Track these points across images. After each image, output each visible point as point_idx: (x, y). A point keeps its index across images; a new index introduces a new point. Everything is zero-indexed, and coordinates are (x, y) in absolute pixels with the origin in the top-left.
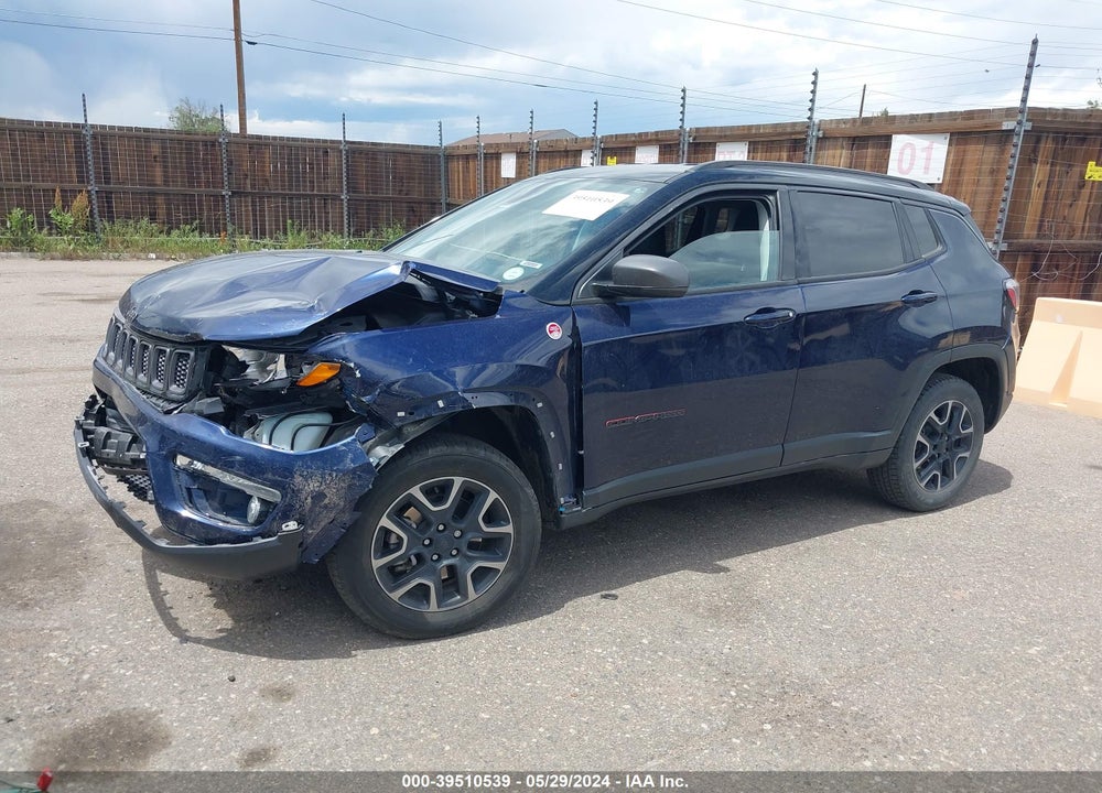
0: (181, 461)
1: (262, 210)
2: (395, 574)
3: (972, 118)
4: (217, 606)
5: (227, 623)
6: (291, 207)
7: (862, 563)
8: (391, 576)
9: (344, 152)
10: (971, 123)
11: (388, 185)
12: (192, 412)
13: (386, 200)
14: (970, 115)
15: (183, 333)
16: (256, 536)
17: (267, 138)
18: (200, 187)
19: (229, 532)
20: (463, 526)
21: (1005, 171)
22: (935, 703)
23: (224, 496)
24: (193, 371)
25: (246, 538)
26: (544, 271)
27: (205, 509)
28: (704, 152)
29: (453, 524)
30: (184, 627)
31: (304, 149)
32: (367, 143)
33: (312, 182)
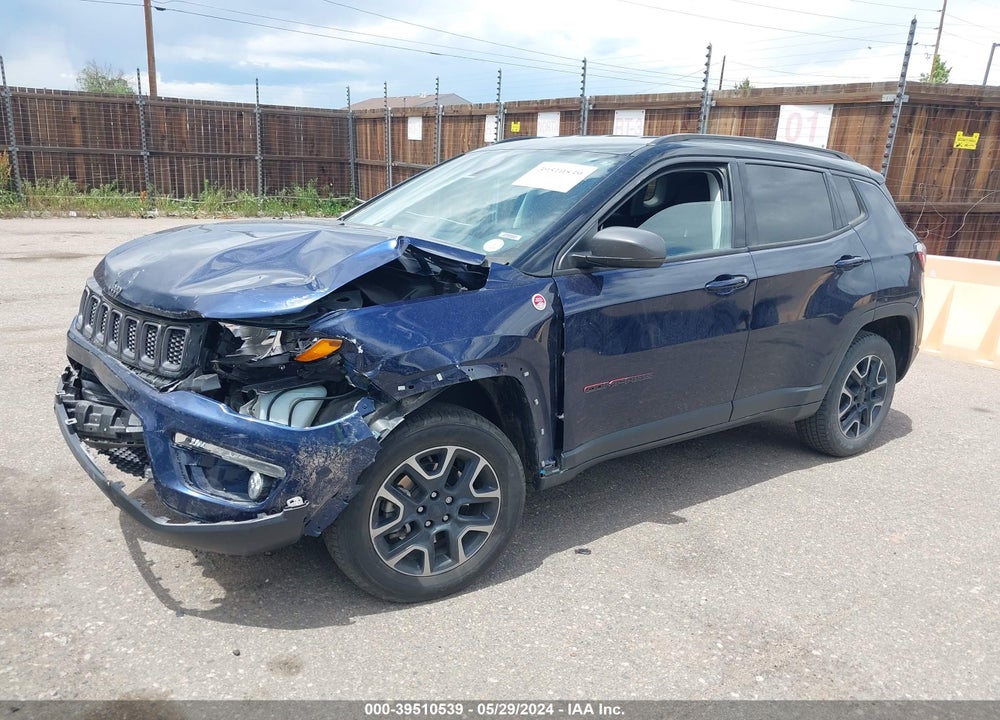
0: (180, 438)
1: (180, 171)
2: (391, 542)
3: (855, 91)
4: (205, 574)
5: (220, 592)
6: (208, 168)
7: (803, 509)
8: (387, 545)
9: (258, 116)
10: (853, 94)
11: (299, 147)
12: (189, 389)
13: (299, 160)
14: (852, 88)
15: (179, 310)
16: (261, 512)
17: (183, 101)
18: (119, 147)
19: (232, 509)
20: (454, 493)
21: (884, 140)
22: (904, 647)
23: (222, 473)
24: (188, 349)
25: (251, 515)
26: (524, 244)
27: (205, 485)
28: (603, 118)
29: (445, 490)
30: (177, 599)
31: (219, 112)
32: (280, 107)
33: (227, 144)
